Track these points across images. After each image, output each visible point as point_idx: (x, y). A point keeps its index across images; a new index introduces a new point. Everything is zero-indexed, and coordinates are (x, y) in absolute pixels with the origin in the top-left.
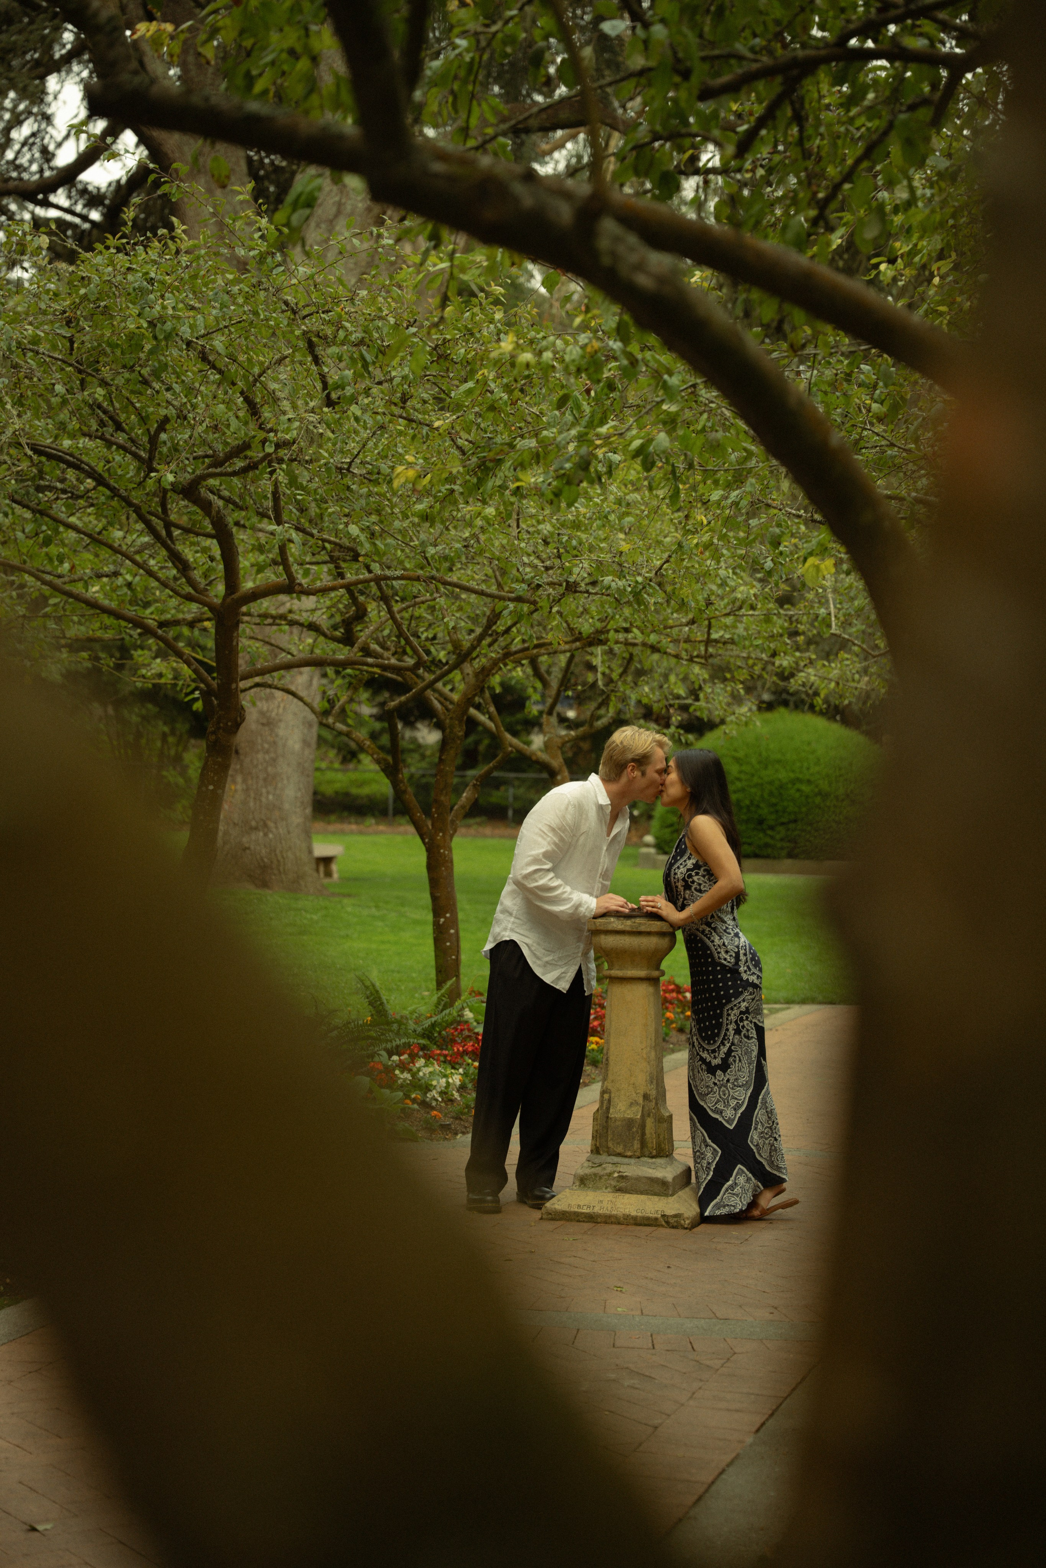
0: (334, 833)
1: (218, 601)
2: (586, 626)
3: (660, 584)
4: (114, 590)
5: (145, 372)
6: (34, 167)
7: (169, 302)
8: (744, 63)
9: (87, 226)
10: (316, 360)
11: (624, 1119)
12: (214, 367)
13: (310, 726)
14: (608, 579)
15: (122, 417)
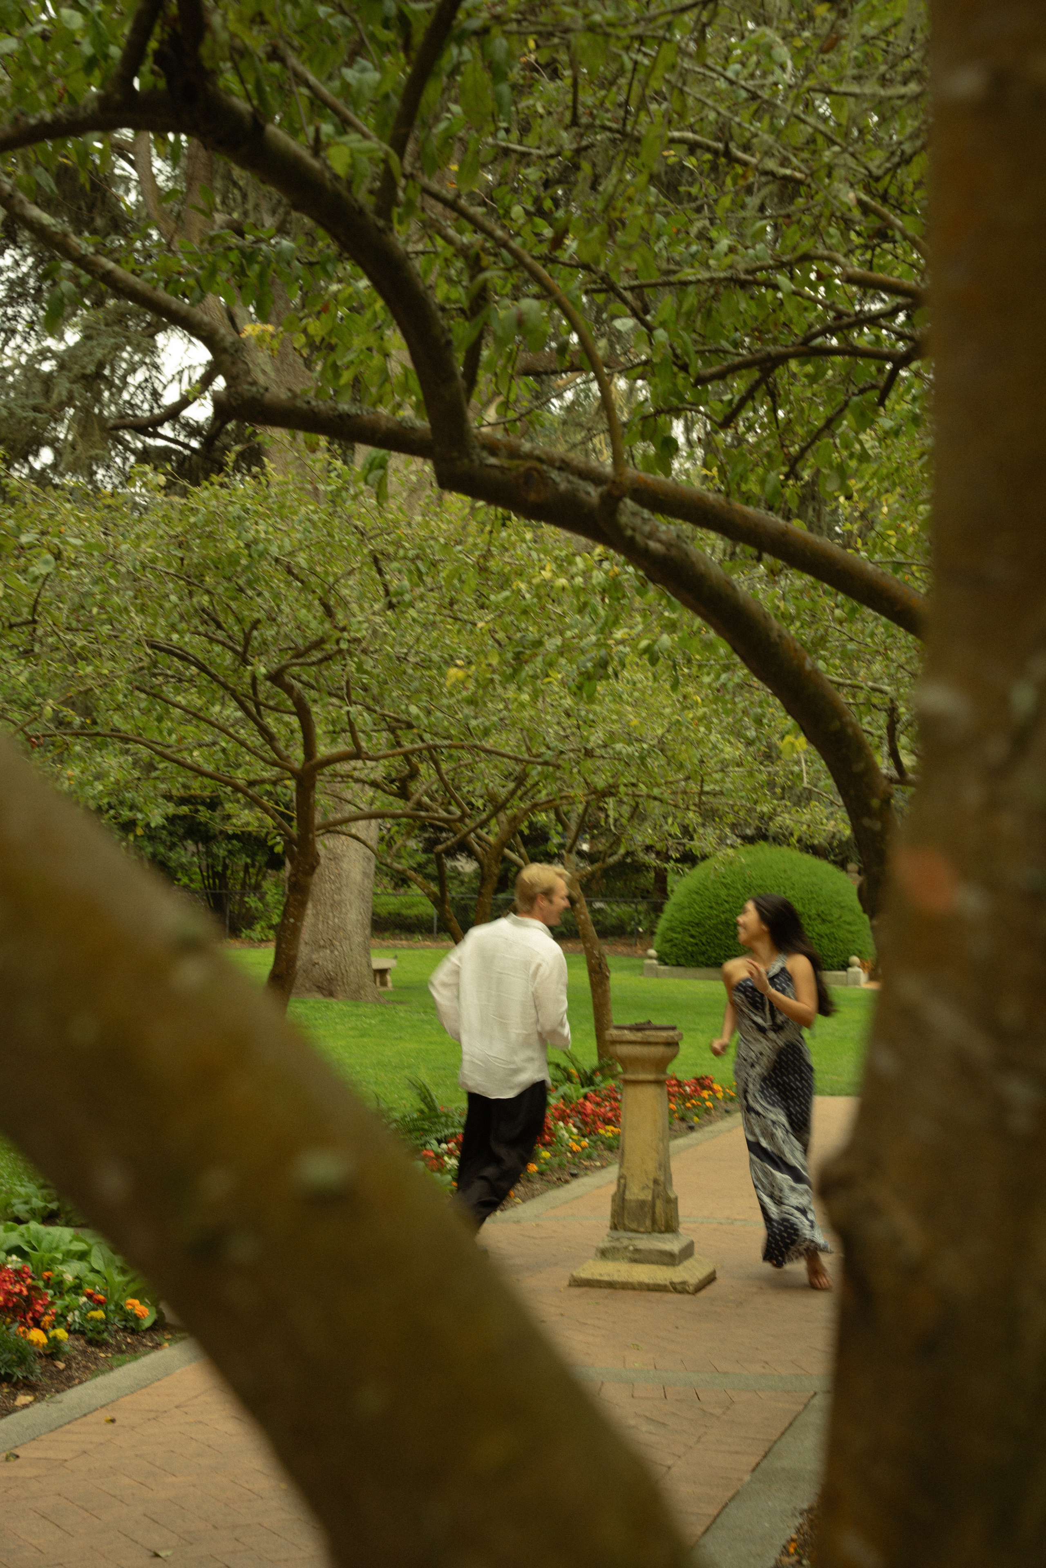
0: (388, 947)
1: (297, 766)
2: (600, 781)
3: (662, 751)
4: (211, 755)
5: (240, 582)
6: (146, 406)
7: (261, 527)
8: (729, 357)
9: (187, 452)
10: (380, 572)
11: (638, 1201)
12: (297, 579)
13: (369, 859)
14: (619, 746)
15: (221, 619)
